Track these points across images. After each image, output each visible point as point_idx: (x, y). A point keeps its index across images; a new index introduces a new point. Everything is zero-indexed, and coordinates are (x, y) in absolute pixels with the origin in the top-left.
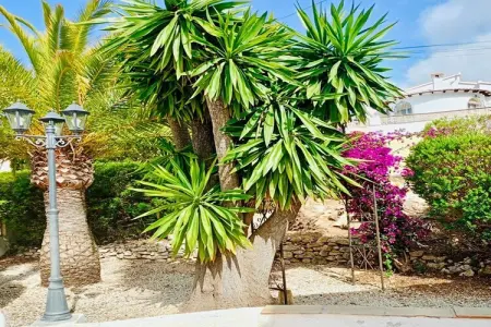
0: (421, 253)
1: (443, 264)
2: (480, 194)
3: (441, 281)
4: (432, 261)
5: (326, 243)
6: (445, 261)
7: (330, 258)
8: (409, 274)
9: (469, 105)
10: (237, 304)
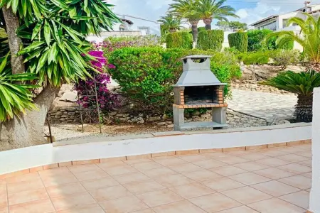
0: (115, 113)
1: (128, 118)
2: (150, 79)
3: (129, 126)
4: (122, 117)
5: (59, 110)
6: (129, 116)
7: (62, 119)
8: (111, 124)
9: (120, 28)
10: (25, 145)
